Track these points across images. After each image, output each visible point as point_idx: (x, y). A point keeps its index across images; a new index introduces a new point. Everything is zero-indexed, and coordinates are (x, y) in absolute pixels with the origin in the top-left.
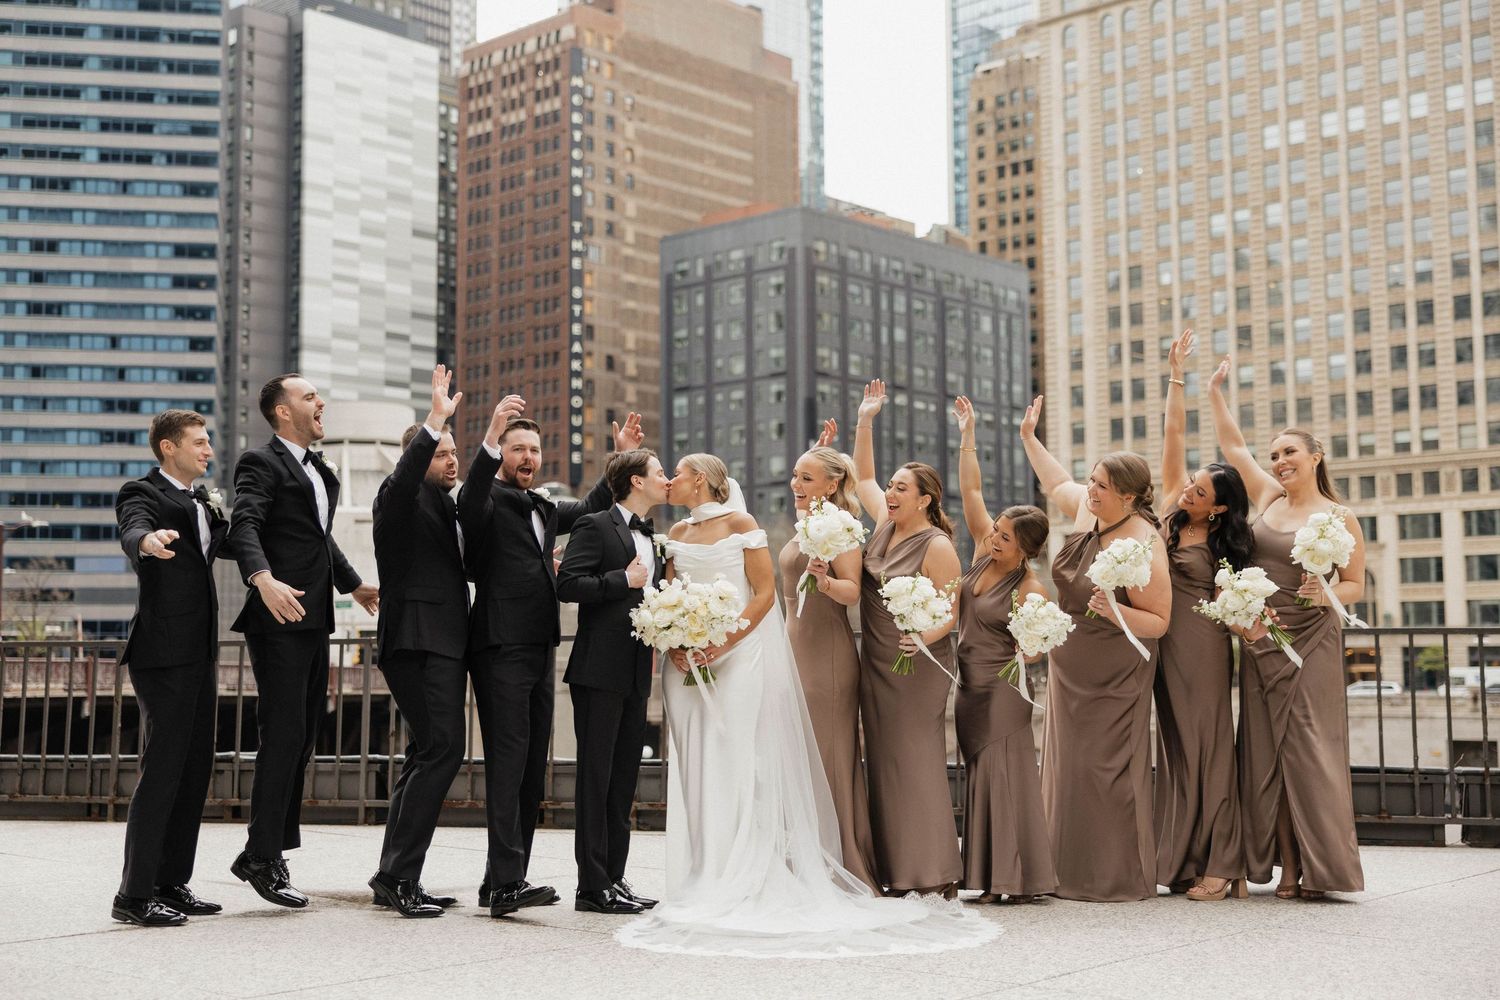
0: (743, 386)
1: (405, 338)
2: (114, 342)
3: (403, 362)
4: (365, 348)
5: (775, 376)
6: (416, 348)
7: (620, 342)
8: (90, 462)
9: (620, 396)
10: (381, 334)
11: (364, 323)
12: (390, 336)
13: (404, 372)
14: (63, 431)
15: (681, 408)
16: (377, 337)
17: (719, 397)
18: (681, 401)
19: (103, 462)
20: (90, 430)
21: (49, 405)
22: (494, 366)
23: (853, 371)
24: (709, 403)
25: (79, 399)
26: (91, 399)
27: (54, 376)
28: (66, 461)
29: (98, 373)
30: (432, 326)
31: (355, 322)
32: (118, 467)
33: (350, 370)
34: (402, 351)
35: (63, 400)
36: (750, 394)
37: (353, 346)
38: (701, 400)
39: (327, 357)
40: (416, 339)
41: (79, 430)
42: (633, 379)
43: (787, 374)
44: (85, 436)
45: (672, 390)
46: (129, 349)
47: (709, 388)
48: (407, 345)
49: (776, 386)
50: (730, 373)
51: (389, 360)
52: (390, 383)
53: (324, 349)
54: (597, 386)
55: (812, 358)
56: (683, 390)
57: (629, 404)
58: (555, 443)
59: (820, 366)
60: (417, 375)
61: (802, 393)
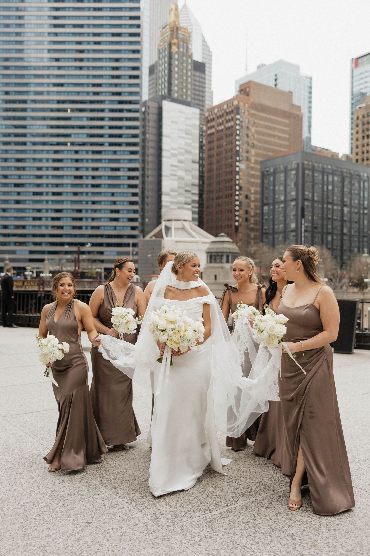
0: (283, 203)
1: (189, 191)
2: (113, 194)
3: (189, 198)
4: (179, 194)
5: (293, 200)
6: (193, 194)
7: (249, 191)
8: (107, 226)
9: (249, 206)
10: (184, 190)
11: (179, 187)
12: (186, 191)
13: (189, 201)
14: (101, 218)
15: (266, 210)
16: (182, 191)
17: (277, 206)
18: (266, 208)
19: (111, 226)
20: (107, 218)
21: (97, 211)
22: (215, 198)
23: (316, 198)
24: (274, 209)
25: (104, 210)
26: (107, 210)
27: (98, 204)
28: (101, 226)
29: (109, 202)
30: (197, 188)
31: (177, 187)
32: (114, 227)
33: (175, 200)
34: (189, 195)
35: (100, 210)
36: (285, 205)
37: (176, 194)
38: (271, 207)
39: (169, 197)
40: (193, 191)
41: (104, 218)
42: (253, 201)
43: (296, 200)
45: (263, 205)
46: (117, 196)
47: (274, 204)
48: (191, 193)
49: (293, 203)
50: (280, 199)
51: (186, 197)
52: (186, 204)
53: (168, 195)
54: (243, 203)
55: (303, 195)
56: (267, 204)
57: (252, 209)
58: (231, 220)
59: (306, 197)
60: (193, 201)
61: (300, 205)
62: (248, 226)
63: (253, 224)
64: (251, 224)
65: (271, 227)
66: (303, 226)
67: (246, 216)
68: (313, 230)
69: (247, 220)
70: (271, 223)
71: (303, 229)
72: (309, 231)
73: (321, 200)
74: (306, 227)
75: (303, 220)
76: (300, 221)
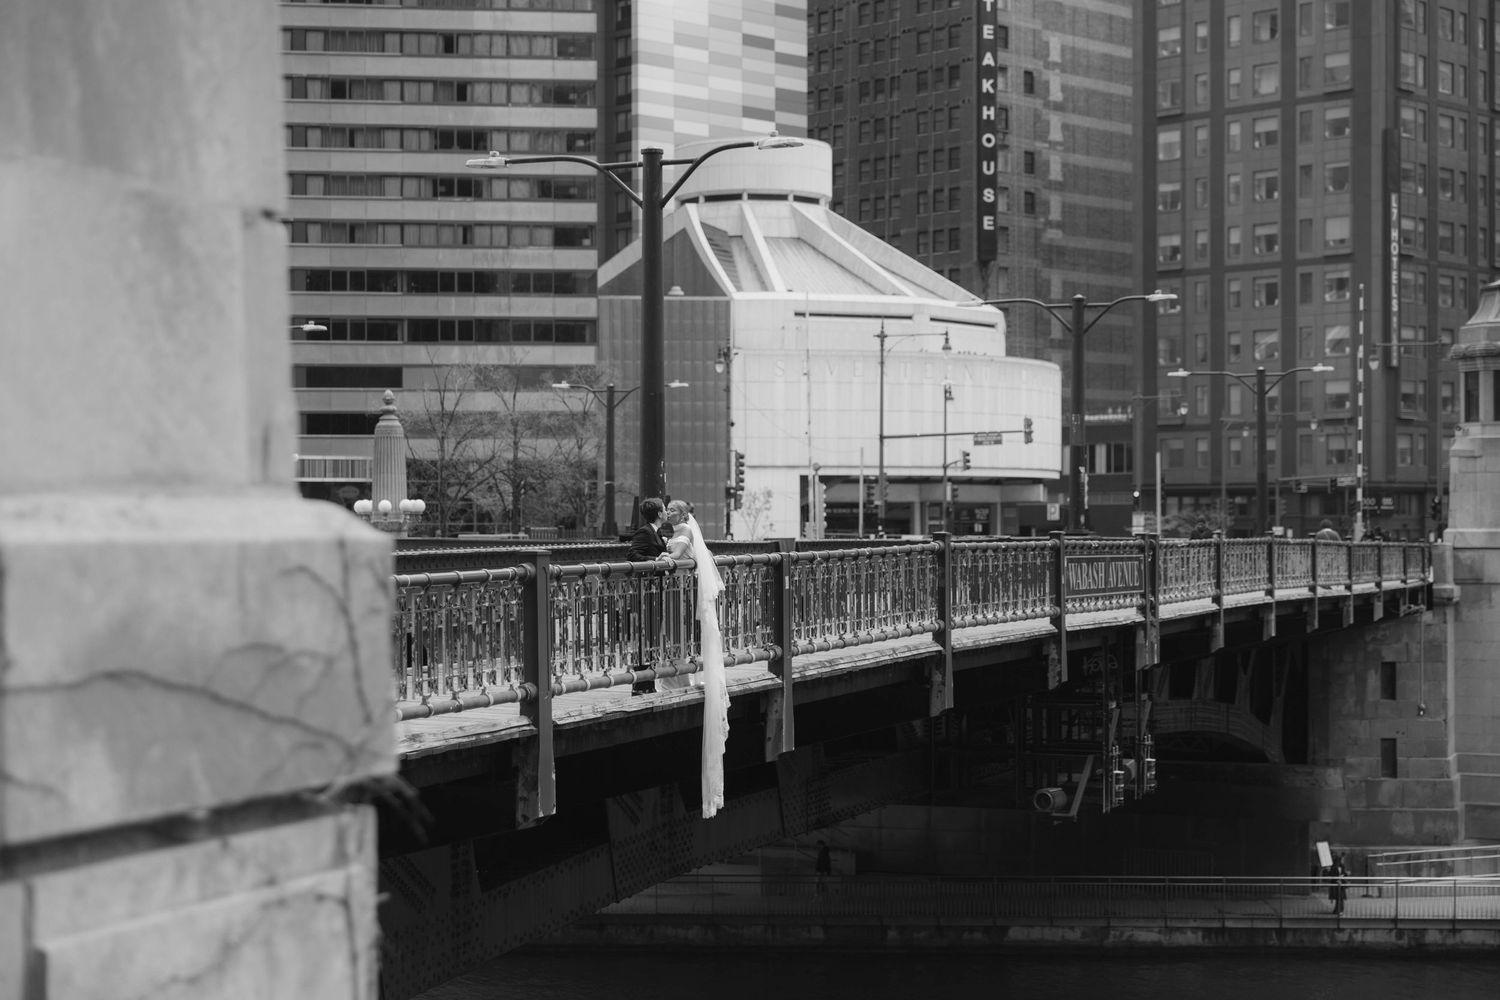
0: (1277, 111)
1: (768, 44)
3: (766, 80)
4: (717, 59)
5: (1331, 96)
6: (783, 59)
7: (1041, 51)
8: (420, 224)
10: (739, 38)
11: (716, 21)
12: (750, 41)
13: (766, 96)
14: (382, 177)
15: (1169, 146)
16: (733, 44)
17: (1235, 130)
18: (1168, 137)
19: (439, 225)
20: (418, 177)
21: (359, 138)
24: (1218, 138)
25: (402, 129)
26: (418, 129)
27: (363, 97)
28: (385, 223)
29: (428, 89)
30: (801, 27)
31: (704, 21)
32: (460, 232)
33: (700, 93)
34: (764, 64)
35: (378, 131)
36: (1287, 124)
37: (702, 56)
38: (1203, 135)
39: (669, 72)
40: (781, 47)
41: (403, 177)
43: (1356, 93)
44: (411, 186)
45: (1153, 122)
46: (472, 54)
47: (1218, 116)
48: (771, 54)
49: (1340, 112)
50: (1255, 93)
51: (748, 77)
52: (749, 112)
53: (666, 61)
54: (1013, 115)
55: (1395, 69)
56: (1170, 120)
57: (1053, 145)
59: (1407, 81)
60: (784, 99)
61: (1378, 123)
62: (1037, 234)
63: (1059, 226)
64: (1049, 224)
65: (1203, 238)
66: (1395, 234)
67: (1026, 183)
69: (1031, 204)
70: (1201, 223)
71: (1395, 249)
72: (1419, 262)
73: (1465, 102)
74: (1405, 238)
75: (1394, 197)
76: (1377, 209)
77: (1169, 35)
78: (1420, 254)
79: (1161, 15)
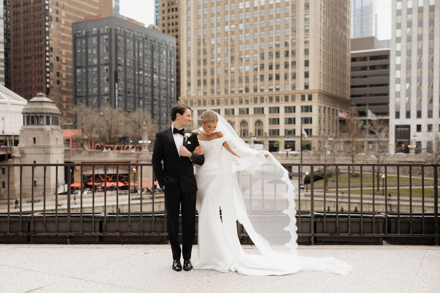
0: (97, 67)
5: (106, 64)
7: (60, 53)
9: (60, 68)
15: (79, 73)
17: (90, 70)
18: (79, 71)
22: (22, 58)
23: (128, 64)
24: (87, 71)
30: (3, 46)
36: (99, 69)
38: (84, 71)
42: (65, 64)
43: (109, 64)
45: (76, 67)
47: (87, 67)
49: (106, 68)
50: (93, 63)
54: (54, 65)
55: (116, 60)
56: (79, 67)
57: (63, 71)
58: (41, 81)
59: (120, 63)
61: (114, 70)
62: (60, 88)
63: (65, 87)
64: (62, 86)
65: (85, 90)
66: (117, 91)
67: (57, 78)
68: (126, 94)
69: (58, 82)
70: (84, 87)
71: (117, 93)
72: (123, 96)
73: (133, 66)
74: (119, 91)
75: (116, 84)
76: (113, 86)
77: (79, 51)
78: (123, 94)
79: (77, 47)
